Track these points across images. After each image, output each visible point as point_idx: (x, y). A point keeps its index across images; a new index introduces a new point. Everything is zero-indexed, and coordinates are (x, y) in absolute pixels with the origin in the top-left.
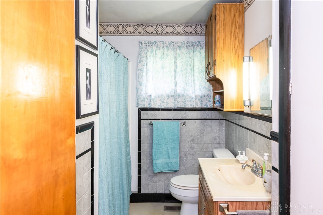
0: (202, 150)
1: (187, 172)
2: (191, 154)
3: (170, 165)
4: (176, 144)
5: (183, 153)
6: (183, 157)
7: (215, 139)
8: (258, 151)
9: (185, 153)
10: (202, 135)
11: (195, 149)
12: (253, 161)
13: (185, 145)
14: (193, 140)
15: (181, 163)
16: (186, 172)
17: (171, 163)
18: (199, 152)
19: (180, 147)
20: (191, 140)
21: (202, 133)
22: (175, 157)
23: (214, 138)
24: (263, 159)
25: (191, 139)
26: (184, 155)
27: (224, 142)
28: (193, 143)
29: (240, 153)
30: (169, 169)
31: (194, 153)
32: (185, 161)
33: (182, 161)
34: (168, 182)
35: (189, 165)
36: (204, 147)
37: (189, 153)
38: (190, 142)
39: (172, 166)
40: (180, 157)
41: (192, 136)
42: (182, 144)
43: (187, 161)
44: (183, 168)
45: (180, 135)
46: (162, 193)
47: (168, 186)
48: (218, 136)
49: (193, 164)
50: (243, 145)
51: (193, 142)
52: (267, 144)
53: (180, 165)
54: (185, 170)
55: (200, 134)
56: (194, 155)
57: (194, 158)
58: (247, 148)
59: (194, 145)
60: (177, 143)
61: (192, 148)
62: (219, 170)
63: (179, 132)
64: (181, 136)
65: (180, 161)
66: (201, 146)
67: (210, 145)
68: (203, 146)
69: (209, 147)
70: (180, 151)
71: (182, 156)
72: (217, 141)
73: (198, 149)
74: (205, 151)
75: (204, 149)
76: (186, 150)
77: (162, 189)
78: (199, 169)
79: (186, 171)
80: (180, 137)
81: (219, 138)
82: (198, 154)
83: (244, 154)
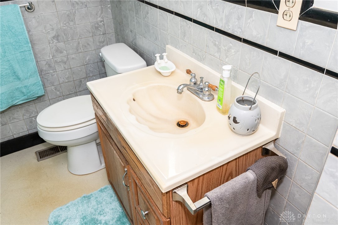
0: (77, 50)
1: (60, 92)
2: (60, 62)
3: (24, 90)
4: (25, 51)
5: (44, 63)
6: (45, 71)
7: (97, 28)
8: (194, 52)
9: (47, 62)
10: (72, 23)
11: (65, 52)
12: (189, 72)
13: (44, 49)
14: (57, 37)
15: (46, 81)
16: (58, 93)
17: (26, 86)
18: (73, 56)
19: (35, 55)
20: (54, 37)
21: (72, 21)
22: (31, 75)
23: (95, 27)
24: (219, 75)
25: (53, 35)
26: (47, 66)
27: (113, 29)
28: (59, 42)
29: (158, 58)
30: (26, 97)
31: (65, 59)
32: (52, 76)
33: (46, 77)
34: (30, 115)
35: (61, 80)
36: (81, 45)
37: (56, 62)
38: (53, 40)
39: (30, 92)
40: (41, 72)
41: (53, 29)
42: (36, 47)
43: (56, 75)
44: (50, 88)
45: (29, 31)
46: (25, 134)
47: (31, 122)
48: (101, 21)
49: (68, 77)
50: (156, 39)
51: (58, 40)
52: (217, 43)
53: (44, 85)
54: (55, 90)
55: (68, 23)
56: (65, 63)
57: (67, 68)
58: (167, 46)
59: (61, 45)
60: (27, 50)
61: (59, 51)
62: (134, 100)
63: (25, 28)
64: (30, 33)
65: (42, 78)
66: (75, 45)
67: (91, 39)
68: (79, 43)
69: (90, 43)
70: (37, 62)
71: (44, 69)
72: (101, 31)
73: (71, 51)
74: (83, 51)
75: (82, 49)
76: (48, 57)
77: (23, 129)
78: (93, 101)
79: (58, 91)
80: (30, 36)
81: (104, 25)
82: (73, 58)
83: (165, 57)
